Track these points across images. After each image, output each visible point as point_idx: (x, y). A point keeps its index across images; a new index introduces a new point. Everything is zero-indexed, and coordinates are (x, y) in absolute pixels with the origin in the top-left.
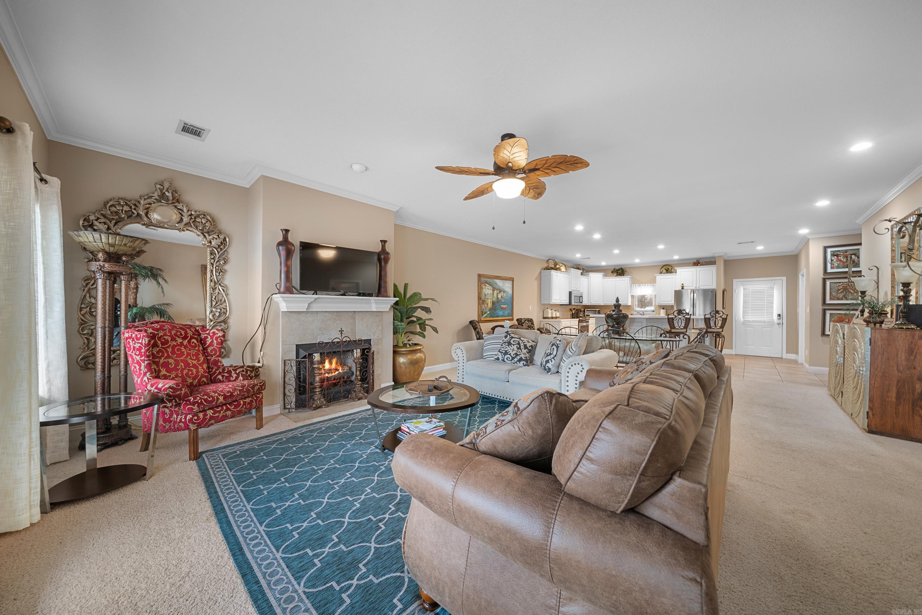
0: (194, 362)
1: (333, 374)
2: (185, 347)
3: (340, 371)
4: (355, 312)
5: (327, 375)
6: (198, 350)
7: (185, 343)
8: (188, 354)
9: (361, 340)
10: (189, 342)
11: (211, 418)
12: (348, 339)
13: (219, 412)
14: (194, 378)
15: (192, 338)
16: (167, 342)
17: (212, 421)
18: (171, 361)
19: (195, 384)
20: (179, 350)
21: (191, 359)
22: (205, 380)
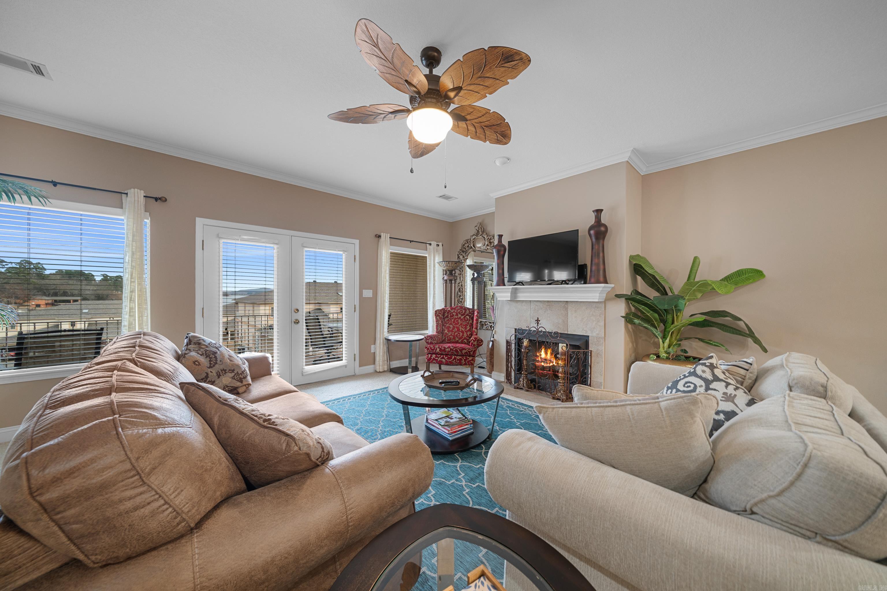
0: (463, 329)
1: (548, 365)
2: (461, 320)
3: (554, 363)
4: (567, 301)
5: (543, 364)
6: (468, 323)
7: (462, 317)
8: (461, 324)
9: (558, 333)
10: (464, 317)
11: (434, 359)
12: (544, 330)
13: (438, 357)
14: (460, 339)
15: (467, 315)
16: (453, 315)
17: (434, 361)
18: (451, 326)
19: (459, 341)
20: (457, 321)
21: (462, 327)
22: (466, 342)
